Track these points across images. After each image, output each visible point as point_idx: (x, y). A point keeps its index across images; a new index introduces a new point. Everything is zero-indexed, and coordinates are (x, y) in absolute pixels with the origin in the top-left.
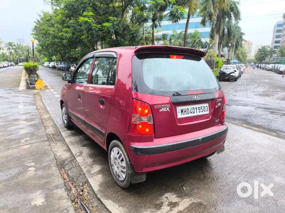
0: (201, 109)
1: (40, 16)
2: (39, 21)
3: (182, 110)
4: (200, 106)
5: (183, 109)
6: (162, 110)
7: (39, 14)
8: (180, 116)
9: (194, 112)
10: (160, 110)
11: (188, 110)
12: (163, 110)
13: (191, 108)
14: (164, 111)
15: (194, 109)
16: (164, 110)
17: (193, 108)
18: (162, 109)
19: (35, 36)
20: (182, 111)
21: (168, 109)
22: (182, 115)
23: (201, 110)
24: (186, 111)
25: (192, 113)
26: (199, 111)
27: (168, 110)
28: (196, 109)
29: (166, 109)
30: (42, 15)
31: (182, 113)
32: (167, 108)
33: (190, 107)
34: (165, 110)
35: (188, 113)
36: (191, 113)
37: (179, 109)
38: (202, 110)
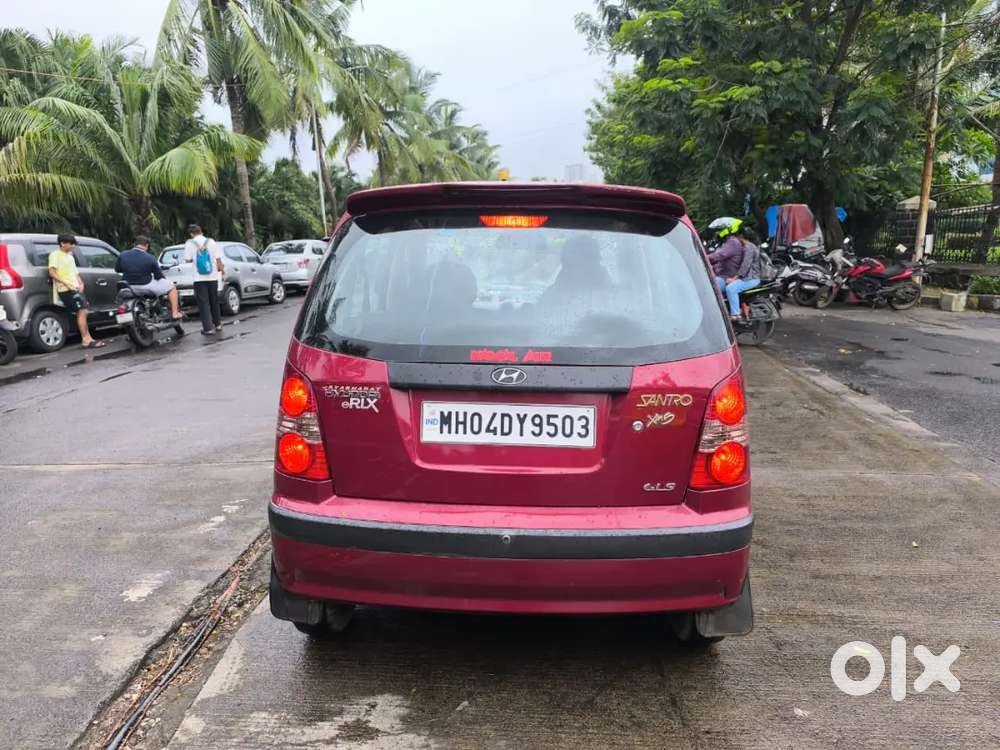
0: (549, 424)
1: (604, 88)
2: (599, 107)
3: (446, 414)
4: (544, 410)
5: (450, 413)
6: (352, 403)
7: (602, 82)
8: (431, 434)
9: (506, 430)
10: (343, 404)
11: (476, 418)
12: (354, 406)
13: (495, 415)
14: (358, 407)
15: (506, 419)
16: (360, 405)
17: (503, 416)
18: (352, 400)
19: (594, 155)
20: (445, 419)
21: (372, 403)
22: (441, 432)
23: (546, 428)
24: (464, 423)
25: (494, 431)
26: (537, 430)
27: (374, 407)
28: (522, 420)
29: (366, 403)
30: (610, 84)
31: (446, 428)
32: (369, 400)
33: (486, 410)
34: (362, 407)
35: (476, 429)
36: (488, 430)
37: (431, 410)
38: (553, 428)
